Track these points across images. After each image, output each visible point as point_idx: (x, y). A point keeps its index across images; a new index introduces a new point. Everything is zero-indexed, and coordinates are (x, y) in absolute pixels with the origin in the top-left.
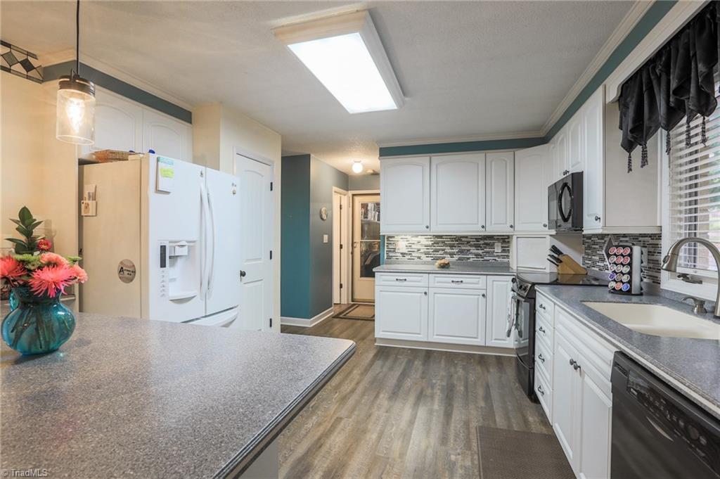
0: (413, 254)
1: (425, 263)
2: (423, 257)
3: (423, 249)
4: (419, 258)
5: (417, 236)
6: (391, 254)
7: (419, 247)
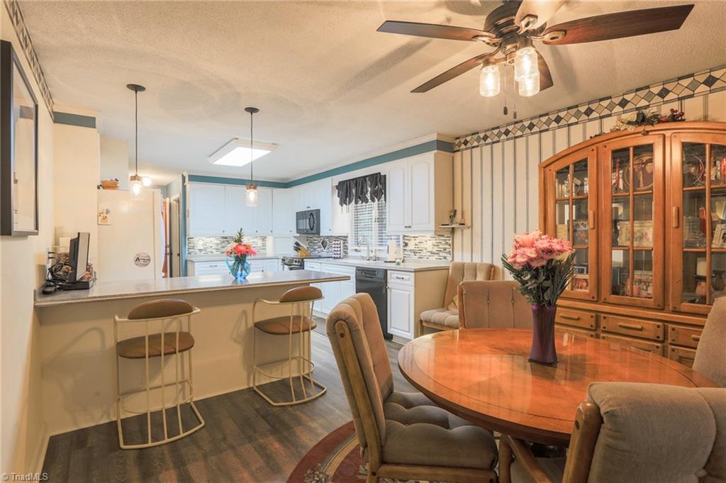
0: (208, 250)
1: (216, 255)
2: (215, 252)
3: (215, 246)
4: (211, 252)
5: (210, 237)
6: (190, 250)
7: (211, 245)
